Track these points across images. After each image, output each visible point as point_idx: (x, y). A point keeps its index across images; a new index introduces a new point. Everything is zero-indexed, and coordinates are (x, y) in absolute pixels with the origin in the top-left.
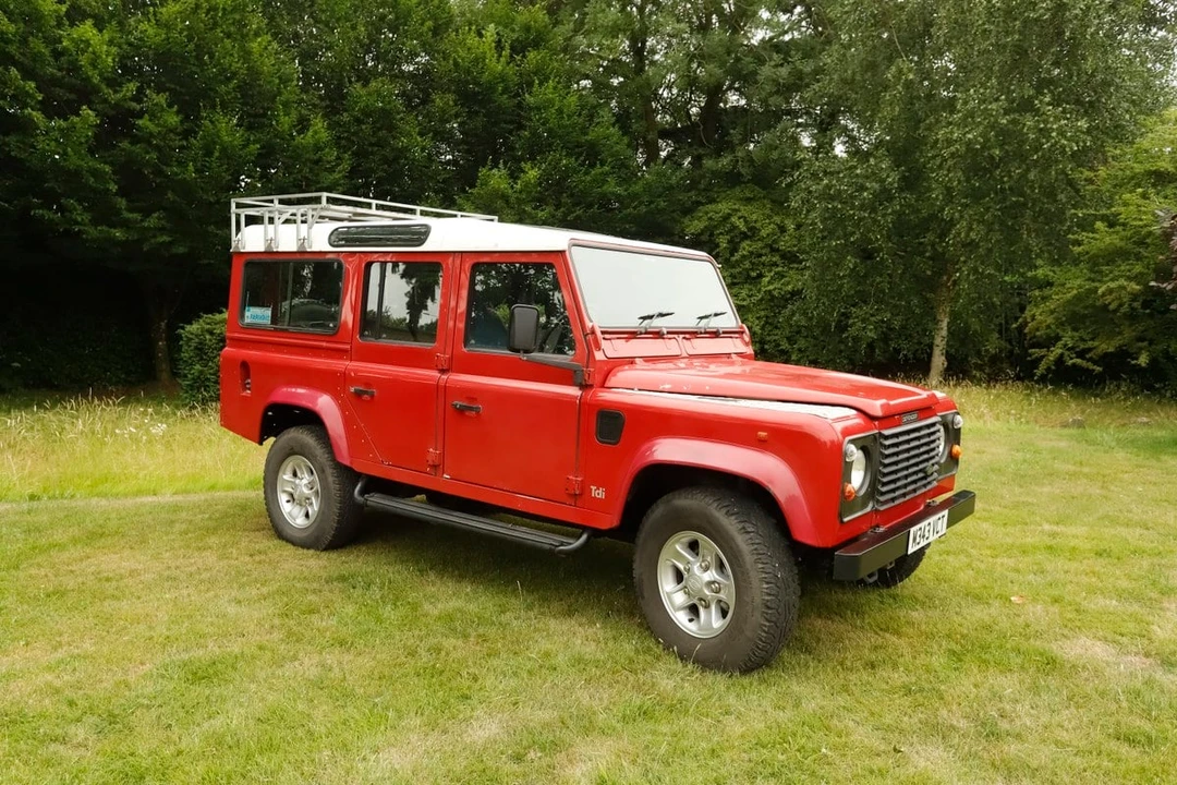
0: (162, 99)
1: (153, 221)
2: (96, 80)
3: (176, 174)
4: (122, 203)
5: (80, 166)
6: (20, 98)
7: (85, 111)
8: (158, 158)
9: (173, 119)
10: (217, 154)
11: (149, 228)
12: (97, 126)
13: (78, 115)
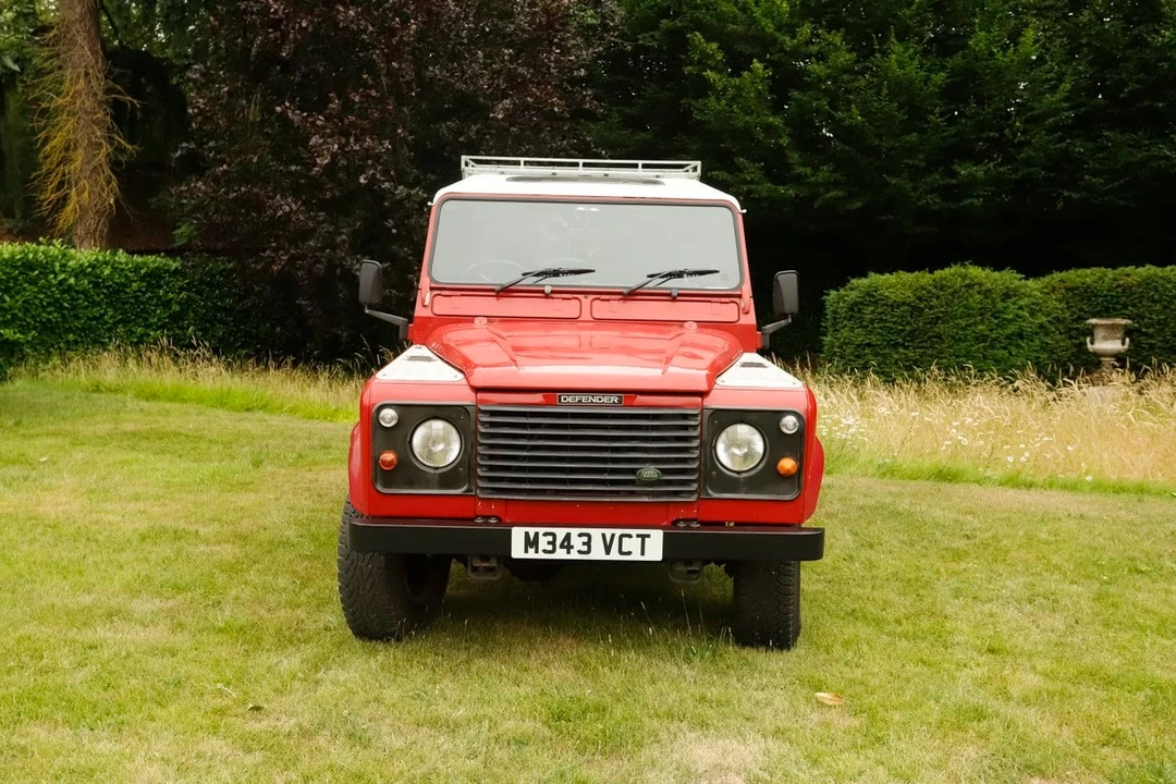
0: (837, 38)
1: (825, 173)
2: (770, 28)
3: (842, 120)
4: (794, 157)
5: (748, 122)
6: (704, 61)
7: (757, 65)
8: (829, 104)
9: (845, 58)
10: (885, 91)
11: (818, 184)
12: (769, 77)
13: (751, 71)
